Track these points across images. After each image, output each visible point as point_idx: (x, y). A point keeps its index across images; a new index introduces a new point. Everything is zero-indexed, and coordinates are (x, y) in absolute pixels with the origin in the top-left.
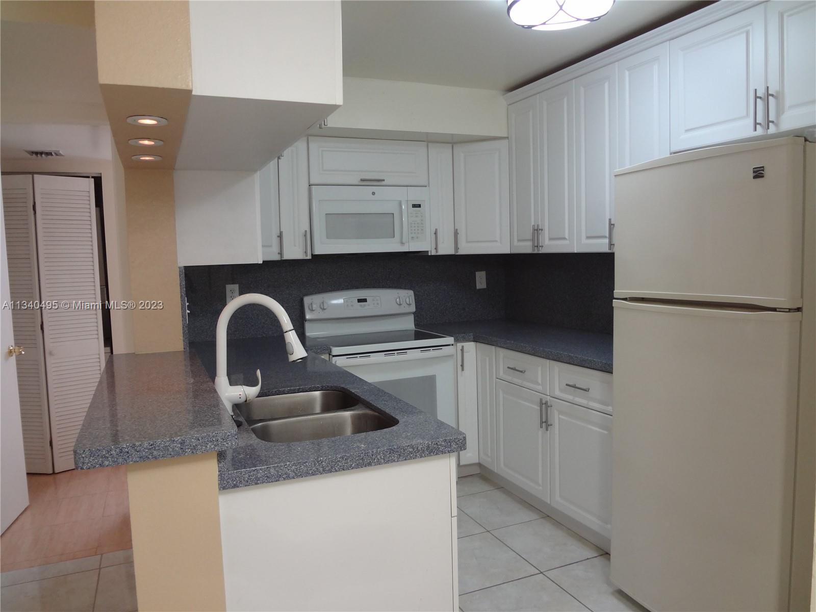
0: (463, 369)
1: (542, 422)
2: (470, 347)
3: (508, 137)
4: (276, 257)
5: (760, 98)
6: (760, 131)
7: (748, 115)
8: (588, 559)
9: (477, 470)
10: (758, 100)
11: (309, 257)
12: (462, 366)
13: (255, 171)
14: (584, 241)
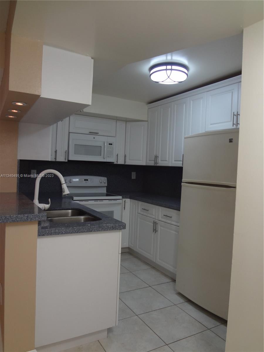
0: (124, 209)
1: (154, 230)
2: (128, 200)
3: (147, 121)
4: (54, 160)
5: (235, 115)
6: (235, 127)
7: (231, 121)
8: (168, 282)
9: (127, 250)
10: (235, 116)
11: (67, 161)
12: (124, 208)
13: (50, 125)
14: (173, 162)
